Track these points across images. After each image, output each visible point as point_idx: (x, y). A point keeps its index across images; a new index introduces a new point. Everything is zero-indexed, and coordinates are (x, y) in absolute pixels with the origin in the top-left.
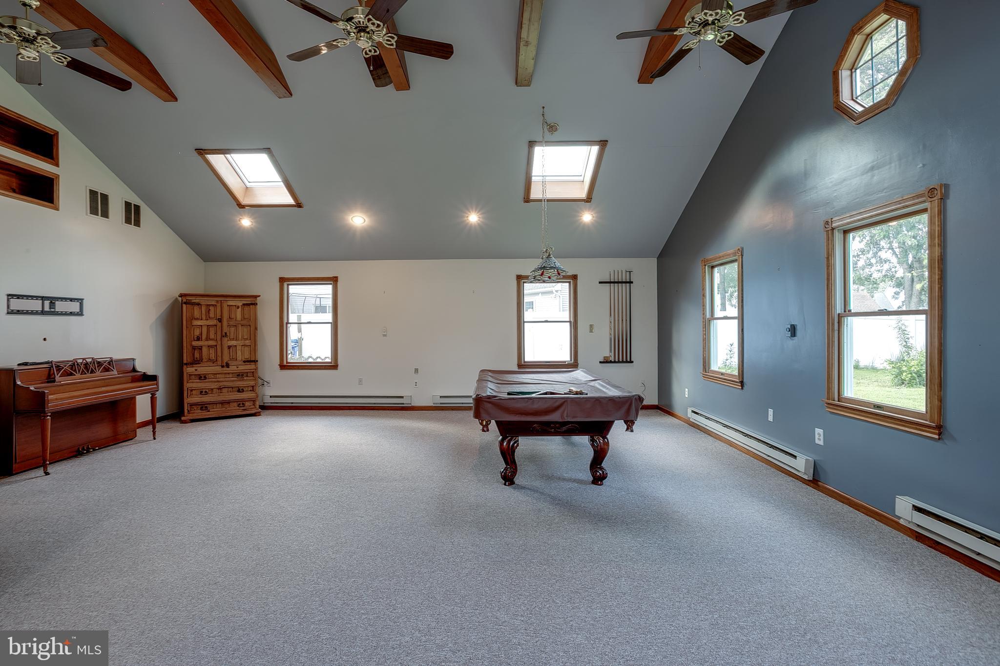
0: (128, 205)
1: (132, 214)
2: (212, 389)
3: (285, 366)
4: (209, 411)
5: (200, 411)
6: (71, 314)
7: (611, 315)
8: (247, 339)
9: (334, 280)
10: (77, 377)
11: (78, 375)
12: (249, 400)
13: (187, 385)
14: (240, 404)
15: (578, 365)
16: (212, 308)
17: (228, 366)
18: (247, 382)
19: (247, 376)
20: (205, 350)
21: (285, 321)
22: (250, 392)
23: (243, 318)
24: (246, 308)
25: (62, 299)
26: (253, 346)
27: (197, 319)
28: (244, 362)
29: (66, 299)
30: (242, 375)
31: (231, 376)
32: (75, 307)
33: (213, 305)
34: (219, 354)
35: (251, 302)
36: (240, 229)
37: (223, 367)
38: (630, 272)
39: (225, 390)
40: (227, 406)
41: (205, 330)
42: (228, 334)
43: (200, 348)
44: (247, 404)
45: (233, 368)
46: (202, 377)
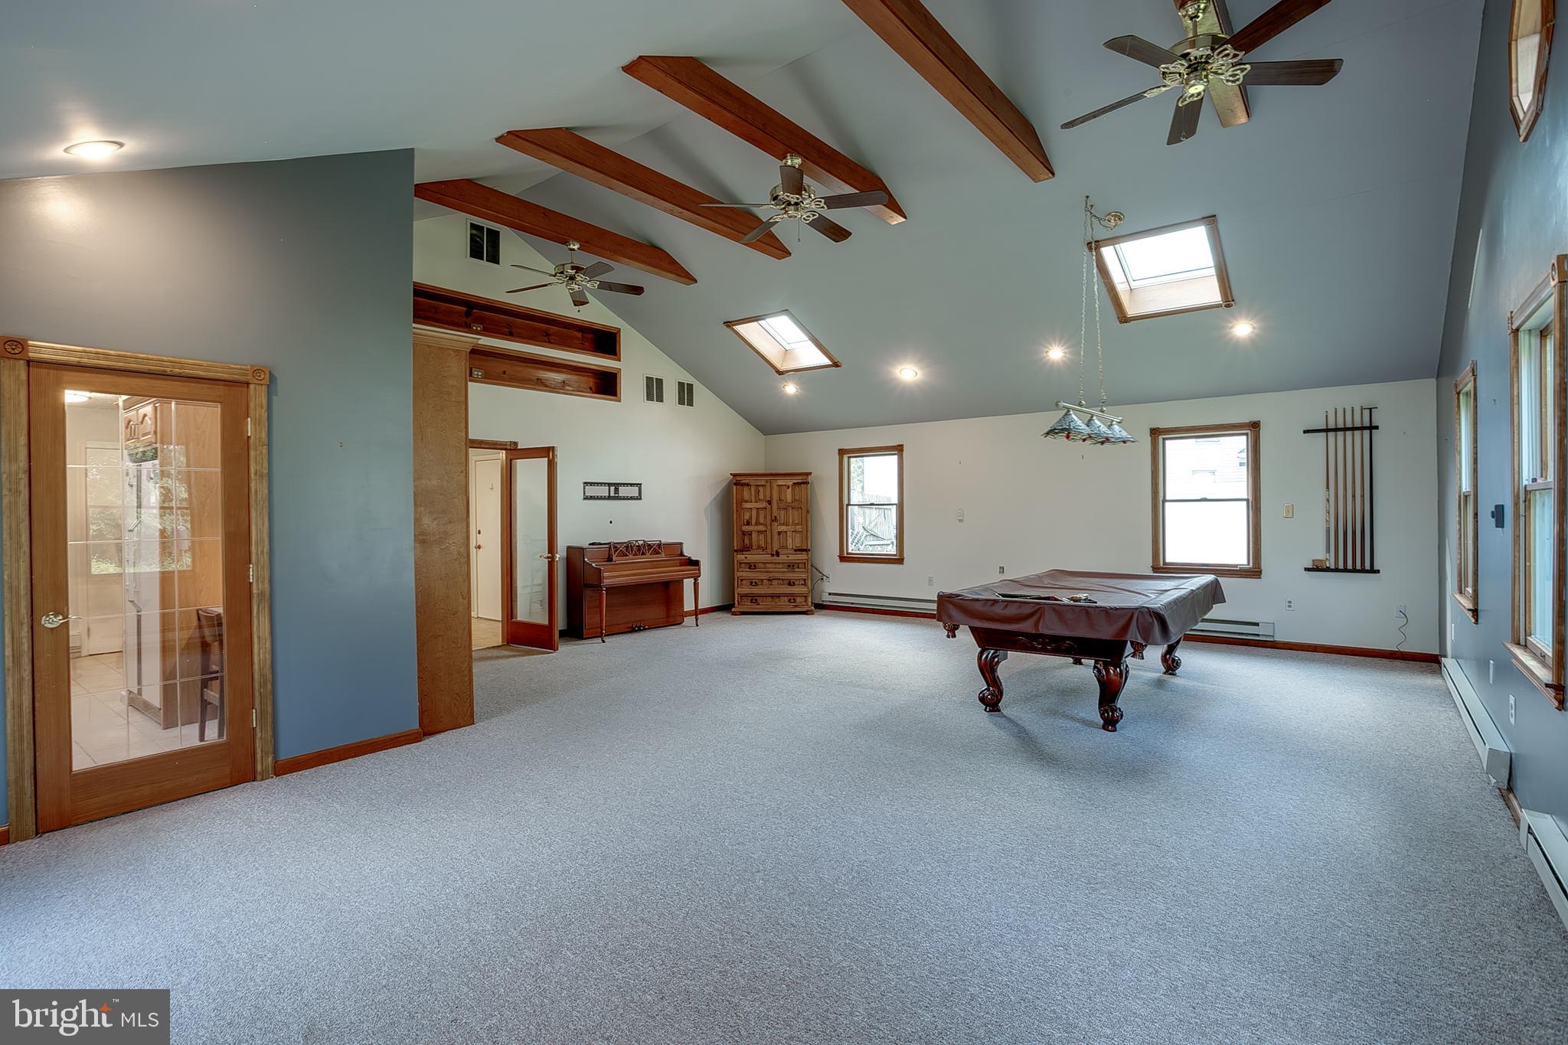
0: (681, 385)
1: (686, 394)
2: (762, 580)
3: (845, 557)
4: (758, 605)
5: (750, 604)
6: (632, 498)
7: (1328, 488)
8: (798, 524)
9: (899, 449)
10: (631, 558)
11: (631, 556)
12: (801, 595)
13: (738, 574)
14: (790, 600)
15: (1261, 572)
16: (761, 489)
17: (778, 554)
18: (798, 575)
19: (798, 567)
20: (754, 535)
21: (846, 502)
22: (802, 587)
23: (794, 500)
24: (797, 488)
25: (624, 484)
26: (804, 532)
27: (747, 501)
28: (795, 550)
29: (627, 484)
30: (793, 566)
31: (781, 566)
32: (634, 492)
33: (763, 485)
34: (769, 541)
35: (803, 480)
36: (783, 396)
37: (773, 555)
38: (1370, 409)
39: (775, 582)
40: (777, 600)
41: (754, 513)
42: (778, 518)
43: (750, 534)
44: (798, 600)
45: (783, 558)
46: (752, 566)
